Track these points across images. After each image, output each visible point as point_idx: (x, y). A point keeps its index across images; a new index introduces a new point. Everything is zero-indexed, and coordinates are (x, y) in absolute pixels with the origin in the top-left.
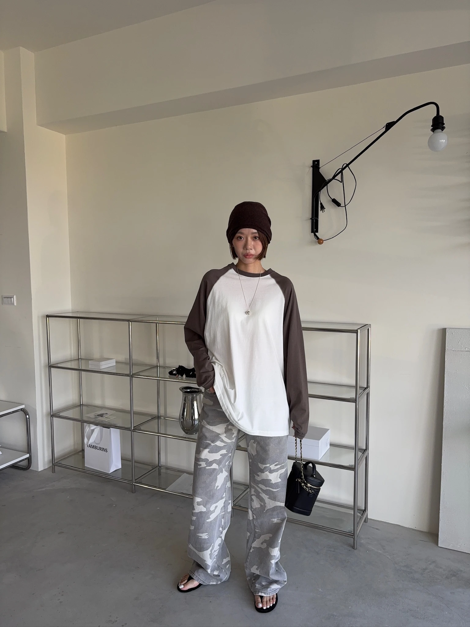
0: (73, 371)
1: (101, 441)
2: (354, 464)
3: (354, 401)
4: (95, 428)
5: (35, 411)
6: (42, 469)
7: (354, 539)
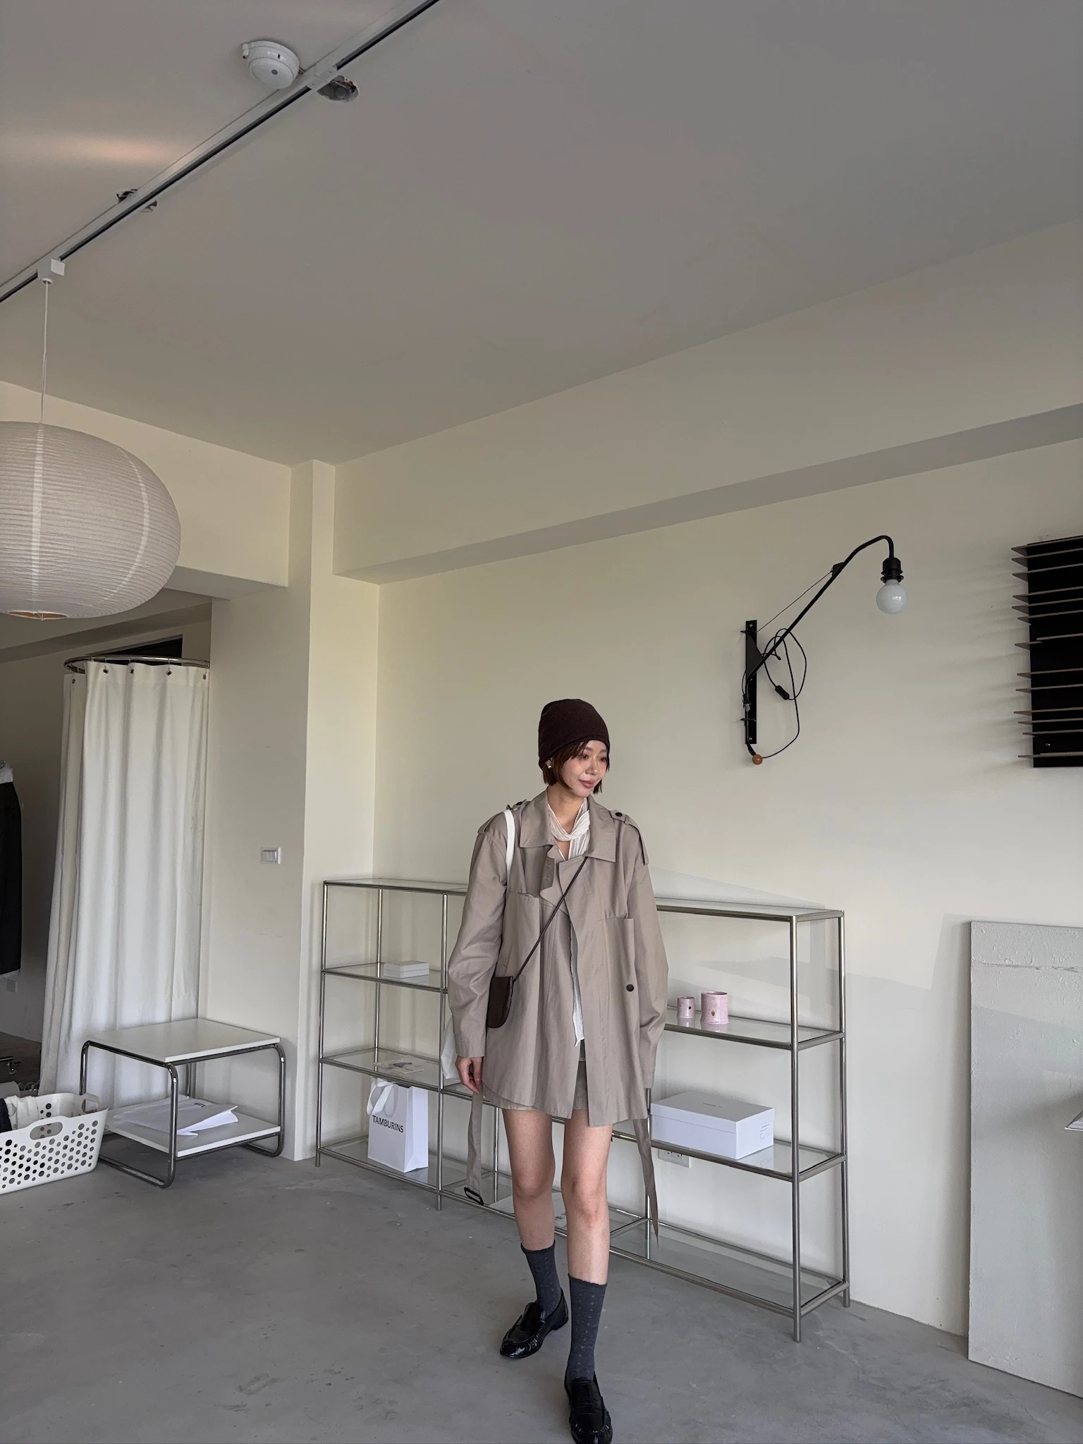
0: (369, 982)
1: (394, 1110)
2: (791, 1171)
3: (790, 1047)
4: (385, 1087)
5: (296, 1048)
6: (301, 1159)
7: (795, 1319)
